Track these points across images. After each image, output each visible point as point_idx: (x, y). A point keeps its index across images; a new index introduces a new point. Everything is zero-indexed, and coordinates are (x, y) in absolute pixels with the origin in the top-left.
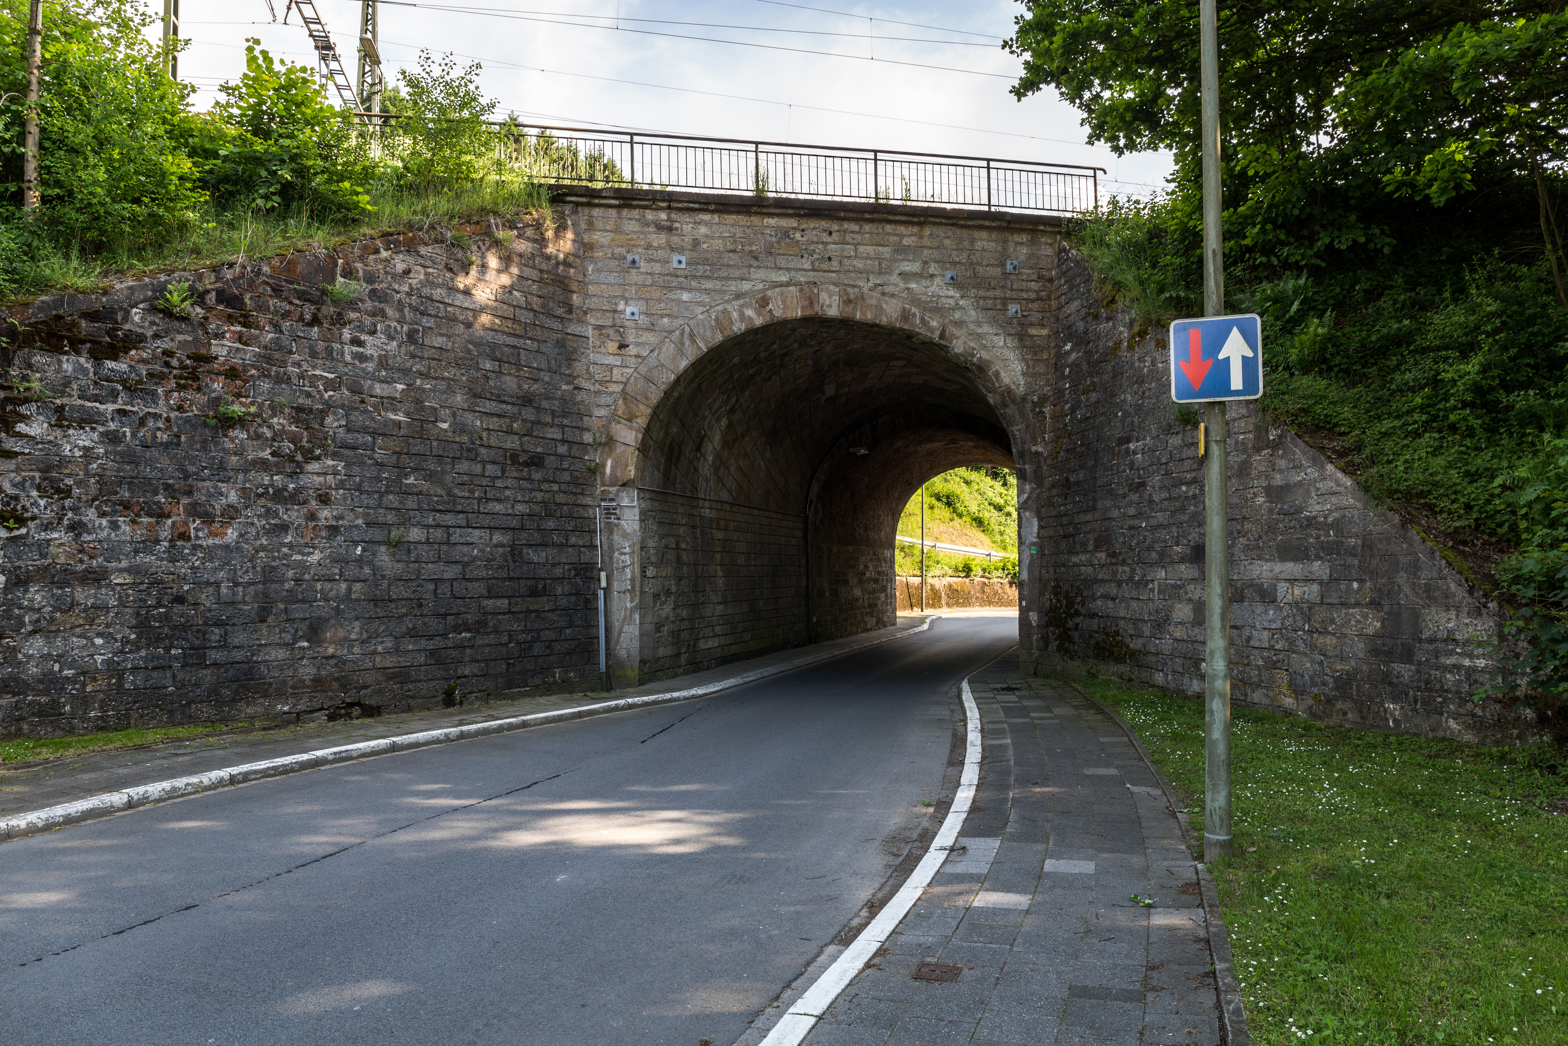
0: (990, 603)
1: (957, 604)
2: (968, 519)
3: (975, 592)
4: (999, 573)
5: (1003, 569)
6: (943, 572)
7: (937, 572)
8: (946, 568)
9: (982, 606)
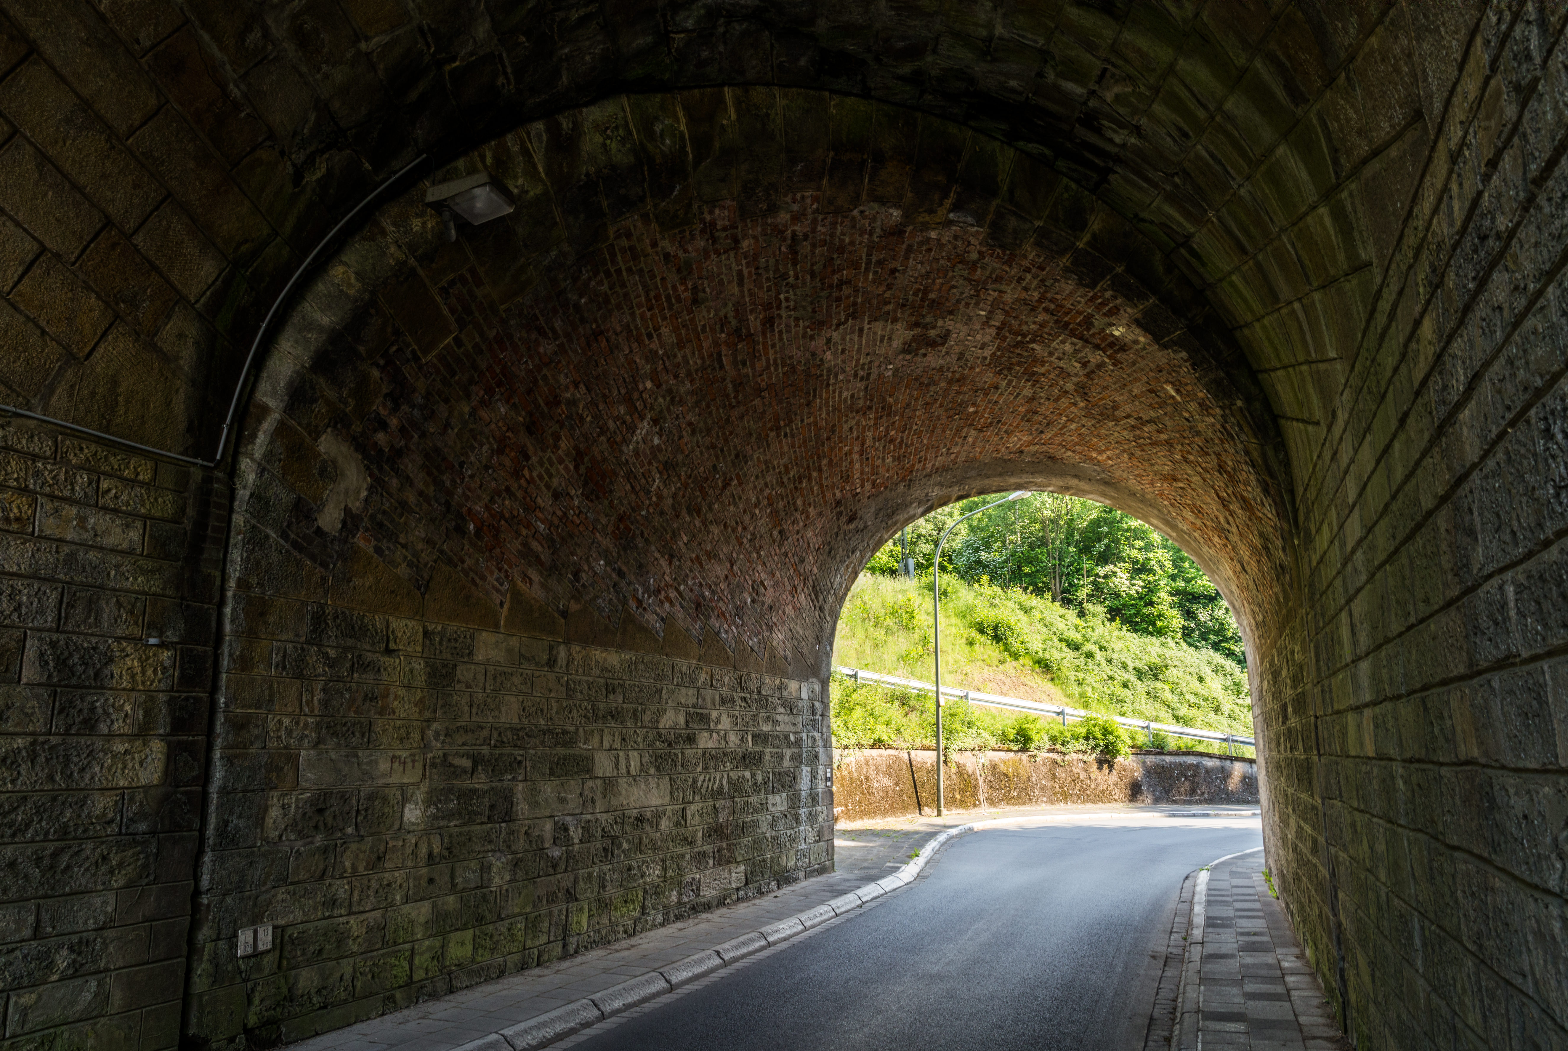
0: (1066, 797)
1: (1008, 799)
2: (1028, 661)
3: (1040, 777)
4: (1080, 745)
5: (1087, 738)
6: (979, 741)
7: (970, 743)
8: (986, 735)
9: (1052, 802)
